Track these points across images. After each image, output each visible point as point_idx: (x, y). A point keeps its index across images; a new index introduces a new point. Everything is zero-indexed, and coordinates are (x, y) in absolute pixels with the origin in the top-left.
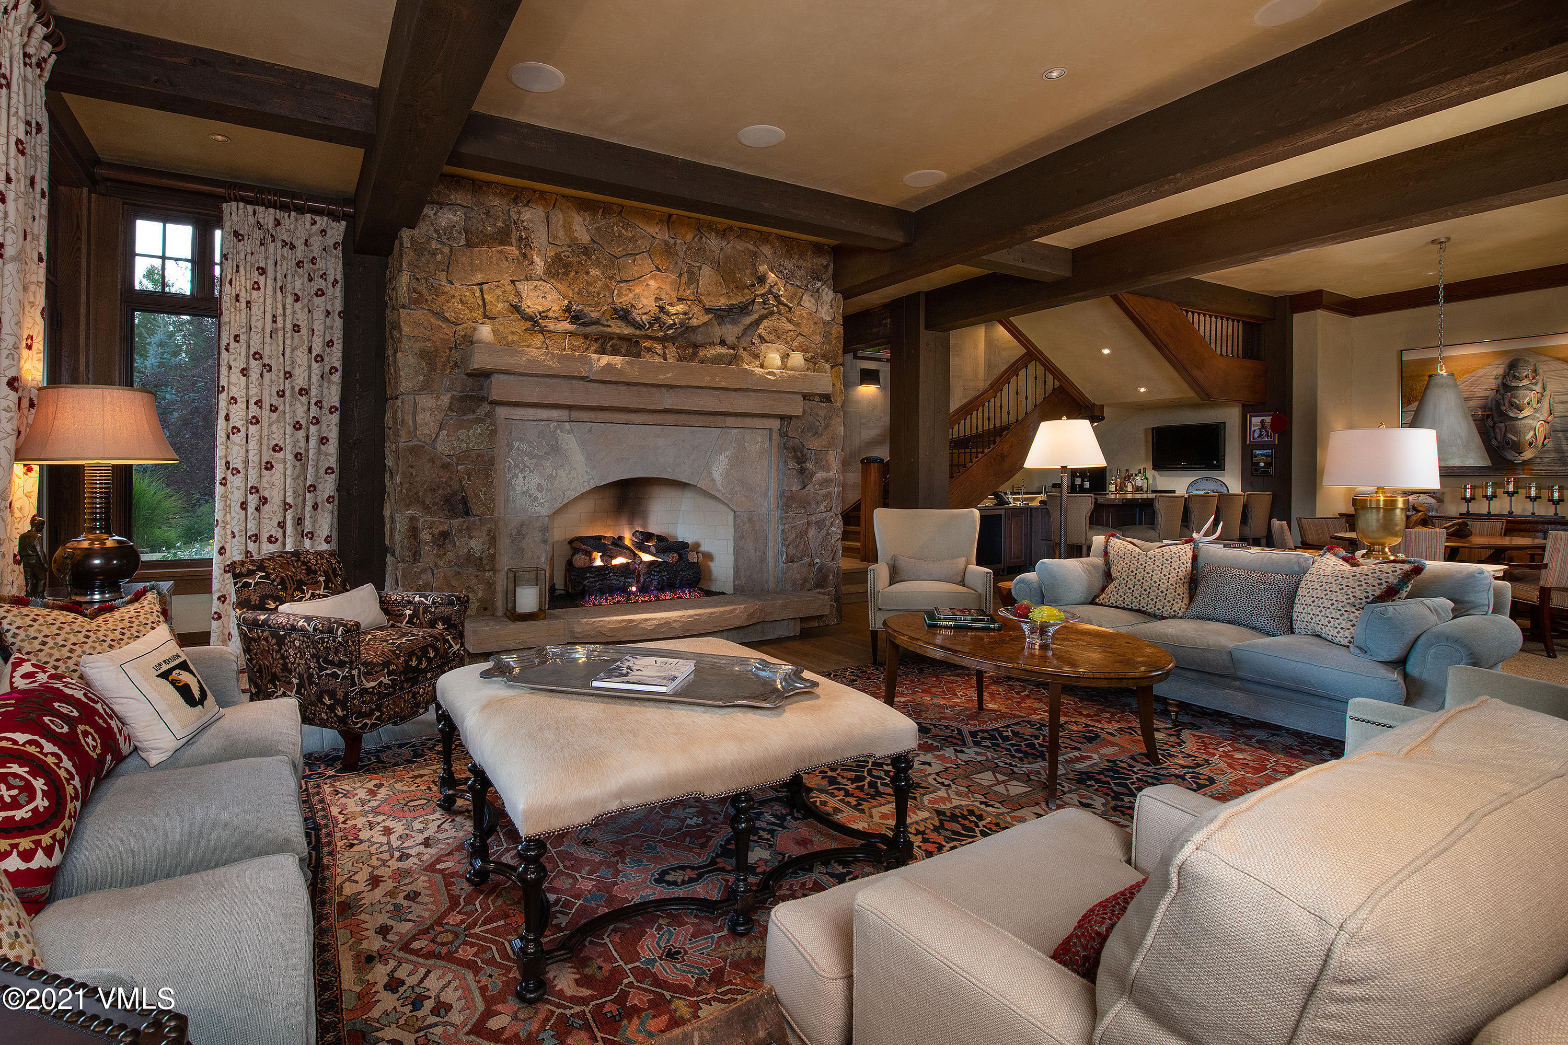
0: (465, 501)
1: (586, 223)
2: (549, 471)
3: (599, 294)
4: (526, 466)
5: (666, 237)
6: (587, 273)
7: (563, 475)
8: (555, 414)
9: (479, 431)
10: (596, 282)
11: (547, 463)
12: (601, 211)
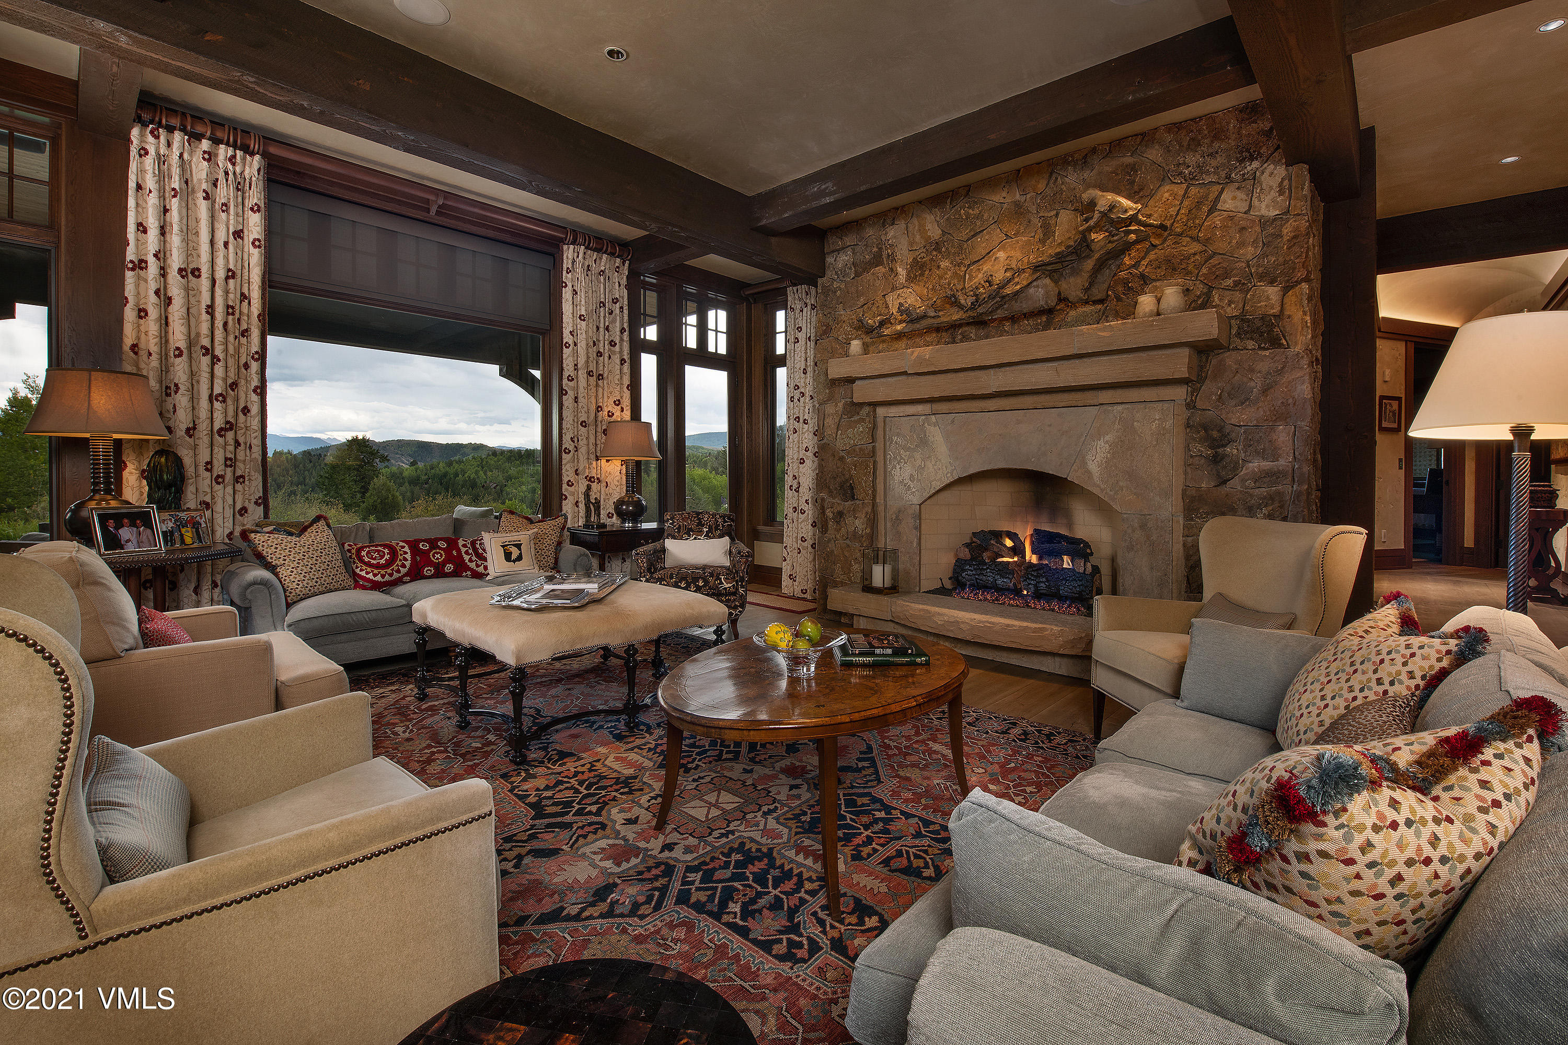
0: (852, 488)
1: (938, 218)
2: (919, 462)
3: (949, 284)
4: (902, 458)
5: (1018, 197)
6: (939, 267)
7: (930, 466)
8: (920, 408)
9: (861, 429)
10: (946, 273)
11: (917, 455)
12: (949, 200)
